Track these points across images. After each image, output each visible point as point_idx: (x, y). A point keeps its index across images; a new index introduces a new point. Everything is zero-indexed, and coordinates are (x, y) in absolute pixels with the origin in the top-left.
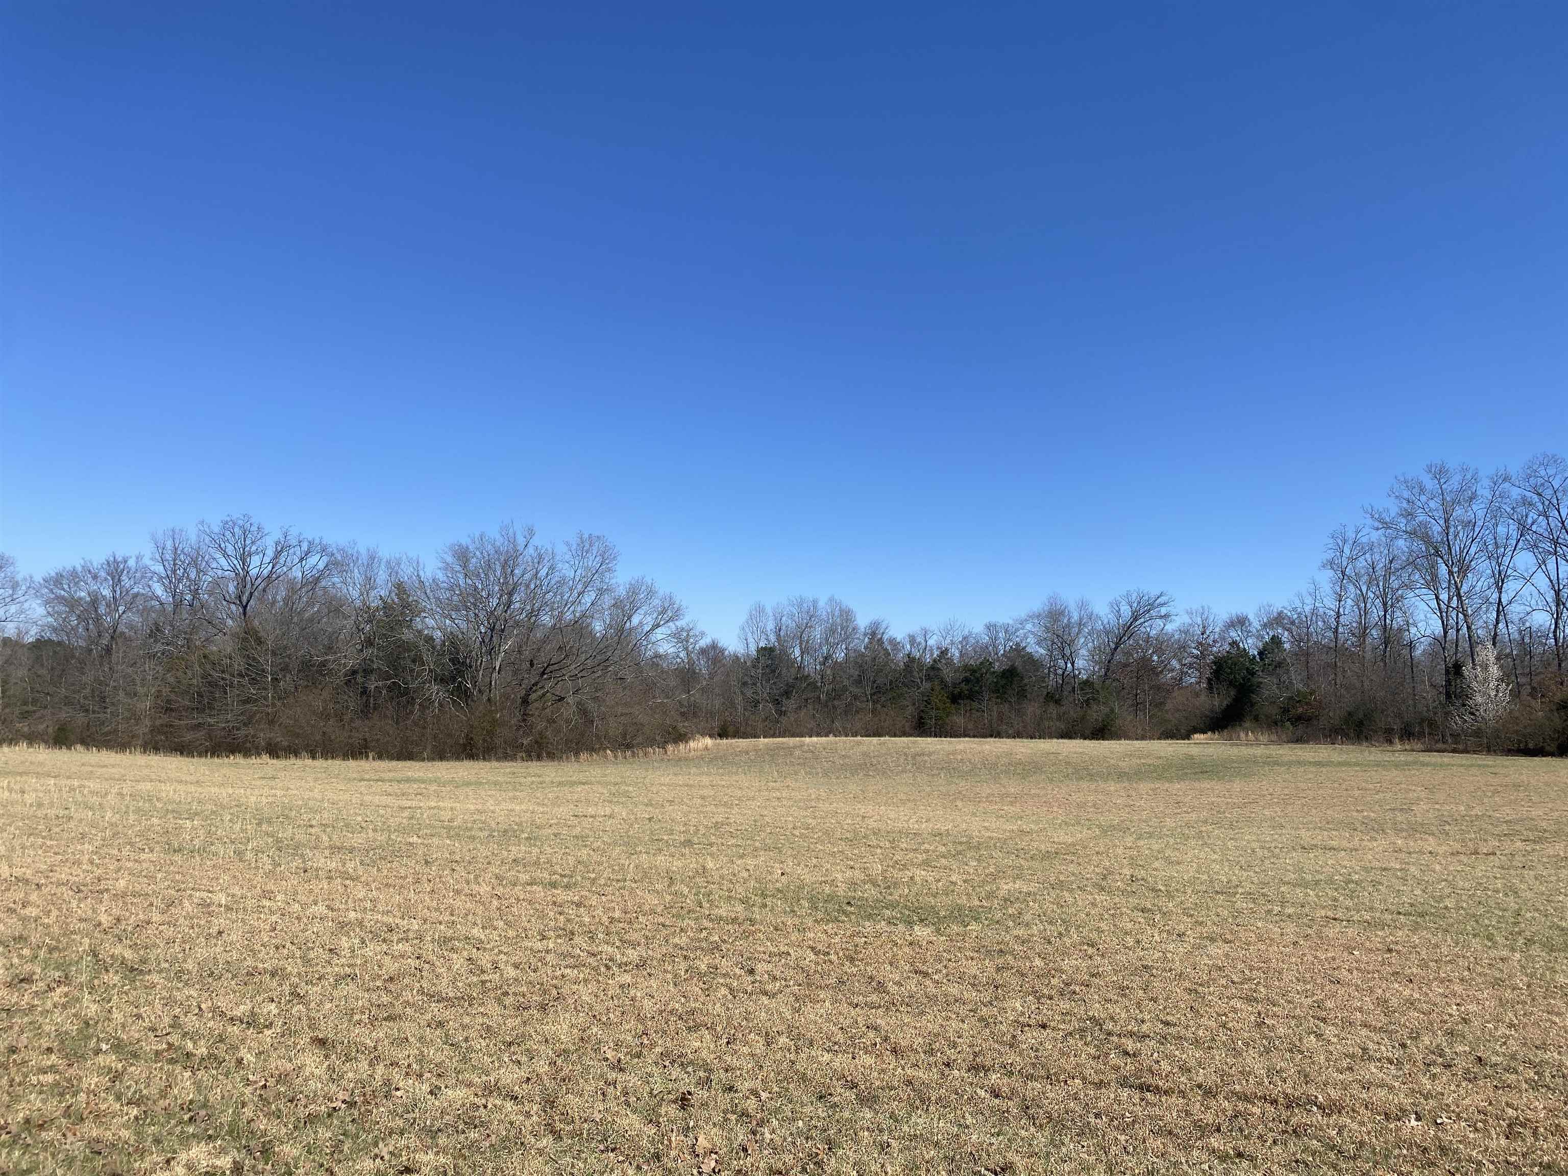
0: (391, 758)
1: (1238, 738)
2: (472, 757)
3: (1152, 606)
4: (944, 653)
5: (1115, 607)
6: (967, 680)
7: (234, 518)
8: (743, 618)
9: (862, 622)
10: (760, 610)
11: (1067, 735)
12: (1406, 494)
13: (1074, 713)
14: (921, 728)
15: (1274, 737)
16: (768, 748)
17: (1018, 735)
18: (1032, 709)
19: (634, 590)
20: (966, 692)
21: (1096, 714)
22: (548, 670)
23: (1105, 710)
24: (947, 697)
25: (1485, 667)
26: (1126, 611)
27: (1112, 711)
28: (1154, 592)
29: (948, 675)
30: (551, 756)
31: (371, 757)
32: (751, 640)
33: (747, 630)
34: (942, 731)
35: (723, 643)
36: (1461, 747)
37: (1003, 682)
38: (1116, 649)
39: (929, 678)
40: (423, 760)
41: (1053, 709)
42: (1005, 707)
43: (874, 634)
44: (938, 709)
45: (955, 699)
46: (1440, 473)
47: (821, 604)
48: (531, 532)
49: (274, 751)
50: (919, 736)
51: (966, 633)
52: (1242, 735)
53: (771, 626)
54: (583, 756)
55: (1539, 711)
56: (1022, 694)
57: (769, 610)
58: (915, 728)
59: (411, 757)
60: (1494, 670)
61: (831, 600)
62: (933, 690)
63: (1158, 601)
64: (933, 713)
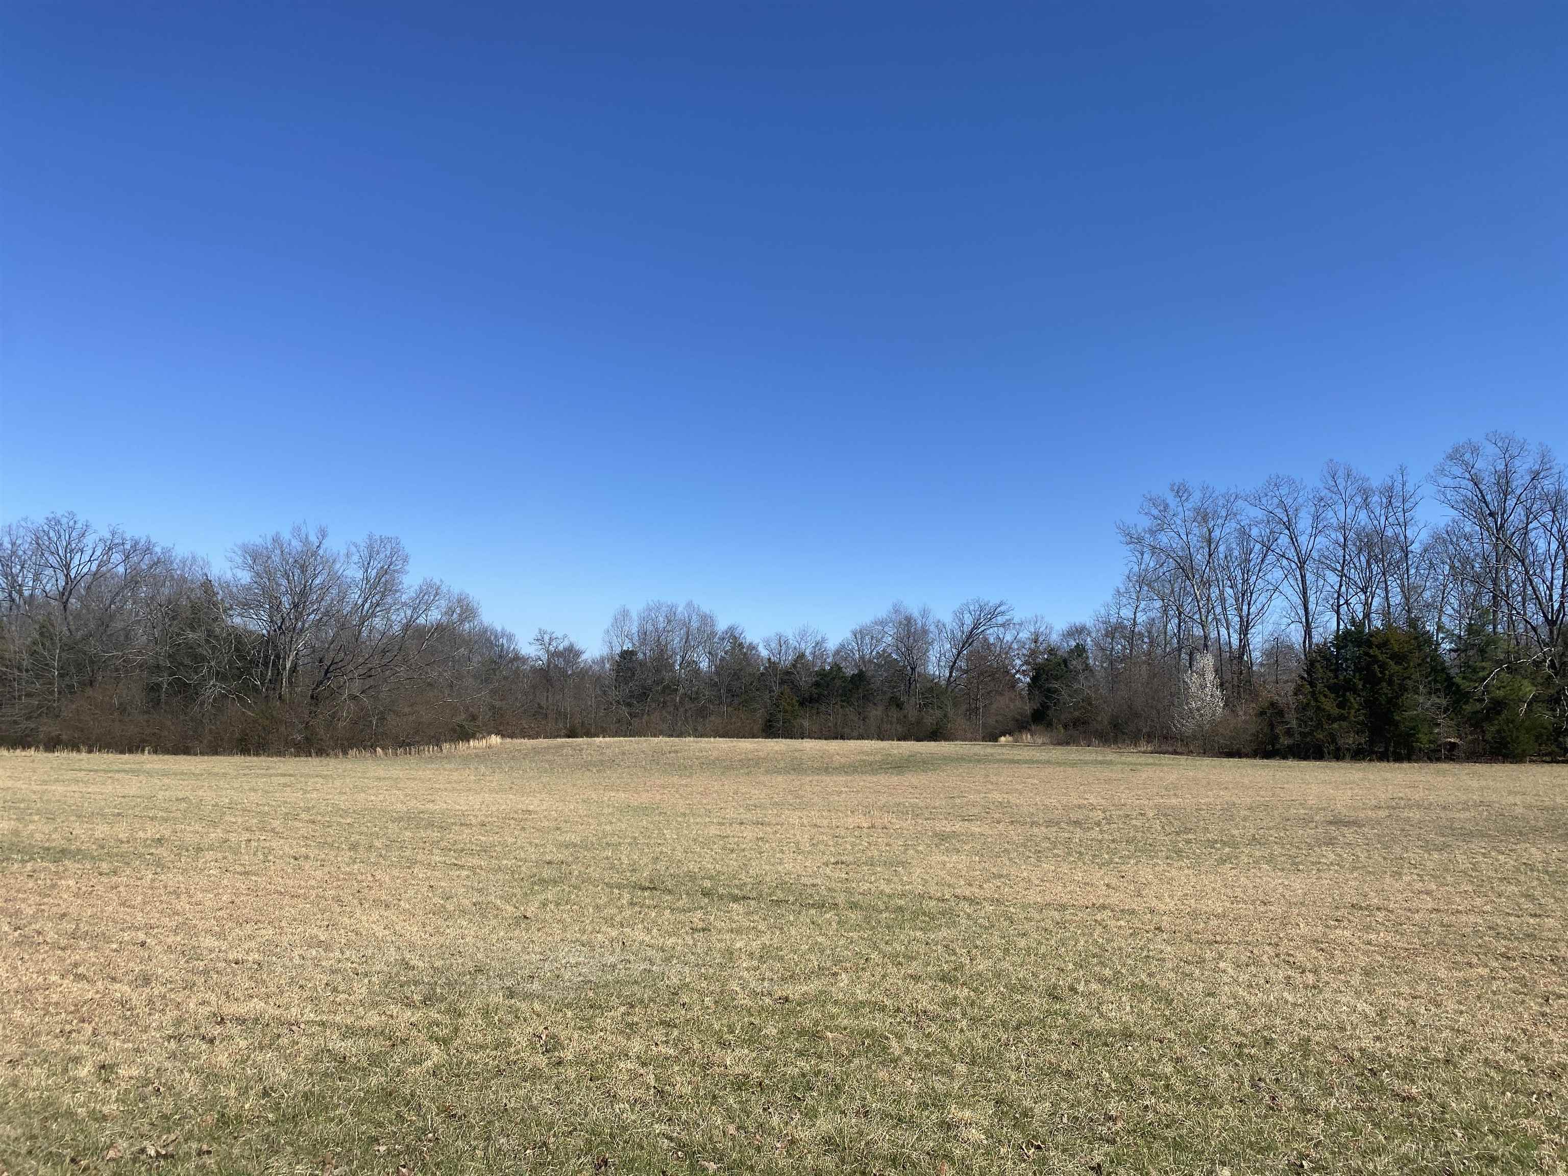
0: (167, 752)
2: (245, 751)
3: (993, 614)
4: (802, 656)
5: (959, 616)
6: (817, 684)
7: (59, 515)
8: (607, 622)
9: (722, 626)
10: (625, 614)
11: (903, 736)
12: (1155, 512)
13: (913, 717)
14: (770, 730)
17: (861, 737)
18: (875, 712)
20: (816, 696)
21: (931, 718)
22: (331, 669)
23: (939, 713)
24: (797, 701)
25: (1201, 674)
26: (969, 621)
27: (945, 716)
28: (994, 602)
29: (805, 681)
30: (321, 752)
32: (615, 643)
33: (612, 634)
34: (789, 733)
35: (579, 645)
36: (1183, 749)
37: (850, 687)
38: (958, 655)
39: (782, 682)
40: (196, 755)
41: (894, 713)
42: (849, 710)
43: (732, 636)
44: (786, 712)
45: (802, 703)
46: (1181, 491)
47: (680, 609)
48: (323, 534)
49: (52, 745)
50: (766, 737)
51: (819, 638)
53: (634, 630)
54: (352, 752)
55: (1246, 714)
56: (867, 698)
57: (634, 615)
58: (763, 730)
59: (187, 751)
60: (1210, 676)
61: (689, 604)
62: (782, 693)
63: (999, 610)
64: (780, 716)
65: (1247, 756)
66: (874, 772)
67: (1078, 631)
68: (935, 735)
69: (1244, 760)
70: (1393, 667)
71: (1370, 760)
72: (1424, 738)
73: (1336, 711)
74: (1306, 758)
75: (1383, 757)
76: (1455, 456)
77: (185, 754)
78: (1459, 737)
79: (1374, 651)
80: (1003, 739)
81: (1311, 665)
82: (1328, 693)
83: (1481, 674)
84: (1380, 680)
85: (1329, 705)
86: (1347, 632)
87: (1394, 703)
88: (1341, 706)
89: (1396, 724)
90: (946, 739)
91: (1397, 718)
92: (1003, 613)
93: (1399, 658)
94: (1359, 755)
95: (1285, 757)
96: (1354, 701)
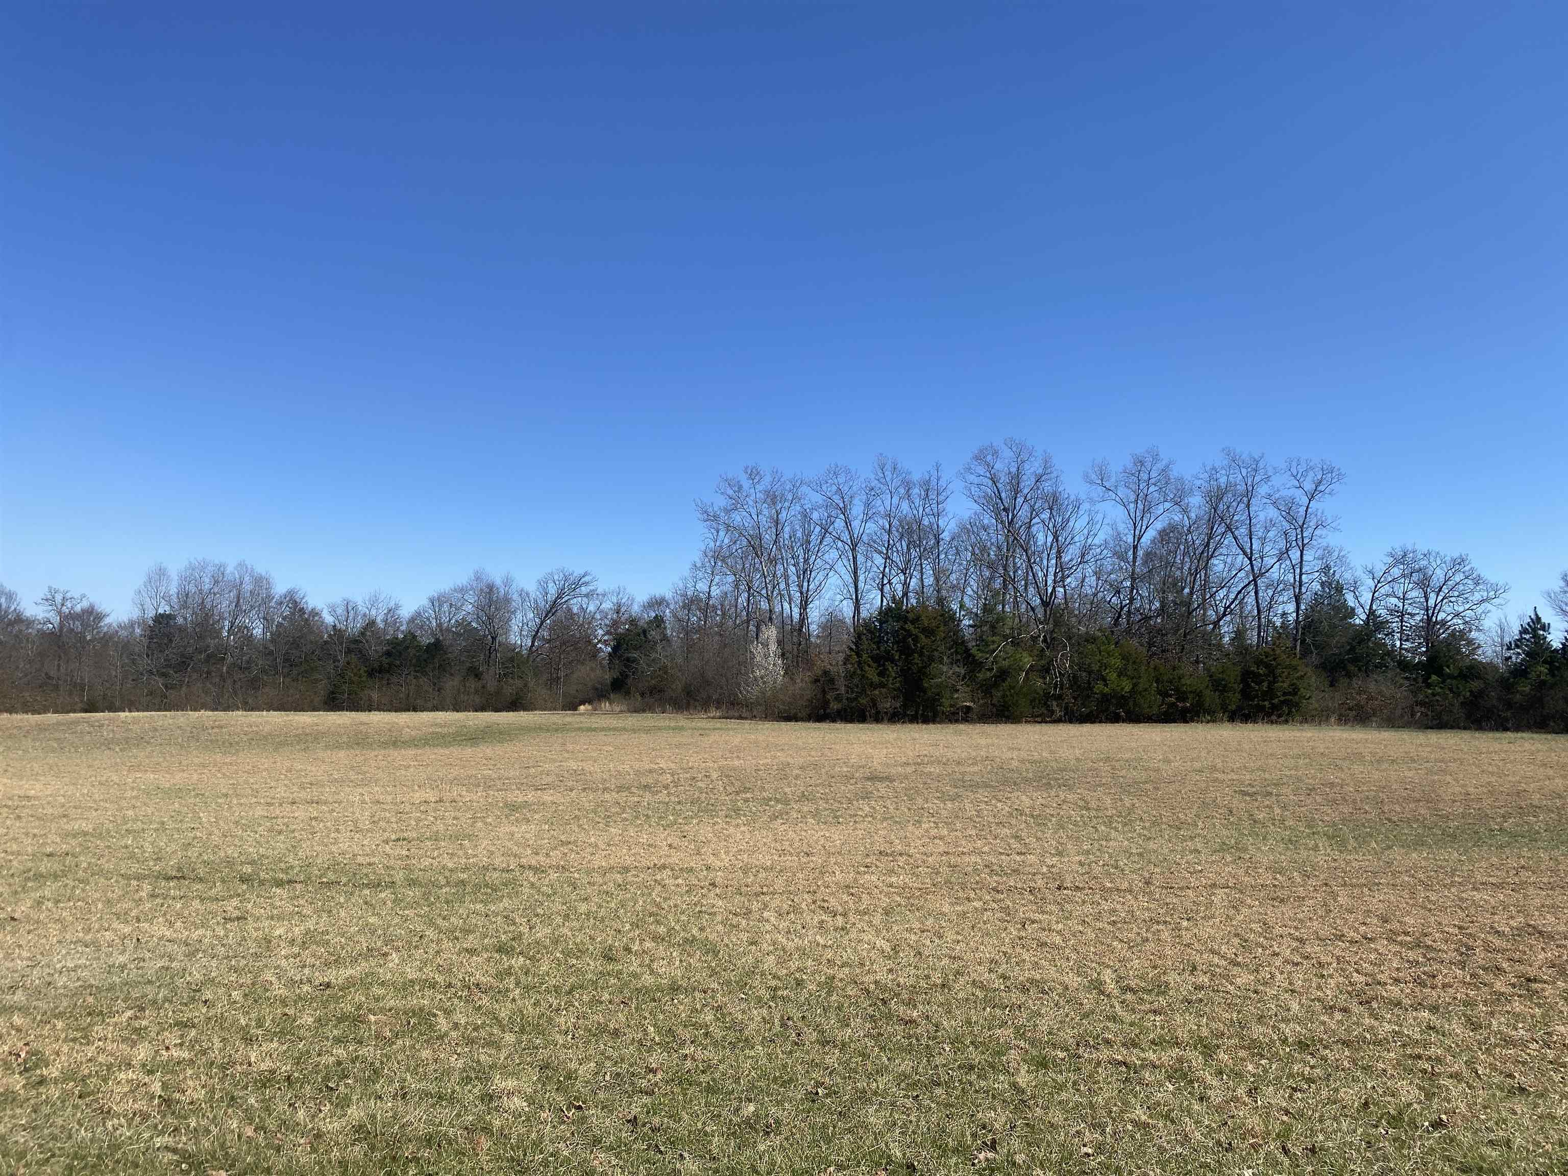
1: (601, 709)
3: (577, 584)
4: (372, 623)
5: (543, 585)
6: (388, 654)
8: (139, 581)
10: (161, 573)
11: (481, 708)
12: (730, 492)
13: (491, 686)
14: (333, 703)
15: (624, 707)
17: (435, 709)
18: (451, 684)
20: (387, 666)
21: (511, 688)
23: (519, 683)
24: (365, 672)
25: (766, 645)
26: (553, 591)
27: (526, 685)
28: (579, 572)
29: (372, 648)
32: (148, 606)
33: (145, 595)
34: (354, 705)
35: (102, 606)
37: (425, 656)
38: (542, 625)
39: (349, 651)
41: (472, 684)
42: (423, 680)
43: (294, 603)
44: (352, 682)
45: (371, 674)
46: (753, 474)
47: (229, 570)
50: (331, 710)
51: (392, 605)
53: (173, 590)
56: (443, 668)
57: (172, 575)
58: (326, 703)
60: (773, 647)
61: (241, 565)
62: (348, 663)
63: (583, 580)
64: (345, 687)
65: (802, 720)
66: (446, 745)
67: (658, 603)
68: (514, 705)
69: (800, 723)
70: (923, 639)
71: (903, 722)
72: (946, 702)
73: (876, 679)
74: (851, 721)
75: (914, 720)
76: (979, 457)
78: (973, 701)
79: (909, 626)
80: (582, 707)
81: (859, 636)
82: (871, 663)
83: (991, 647)
84: (914, 651)
85: (872, 674)
86: (889, 609)
87: (923, 672)
88: (881, 674)
89: (924, 691)
90: (525, 710)
91: (925, 685)
92: (586, 584)
93: (929, 632)
94: (895, 717)
95: (834, 721)
96: (892, 670)
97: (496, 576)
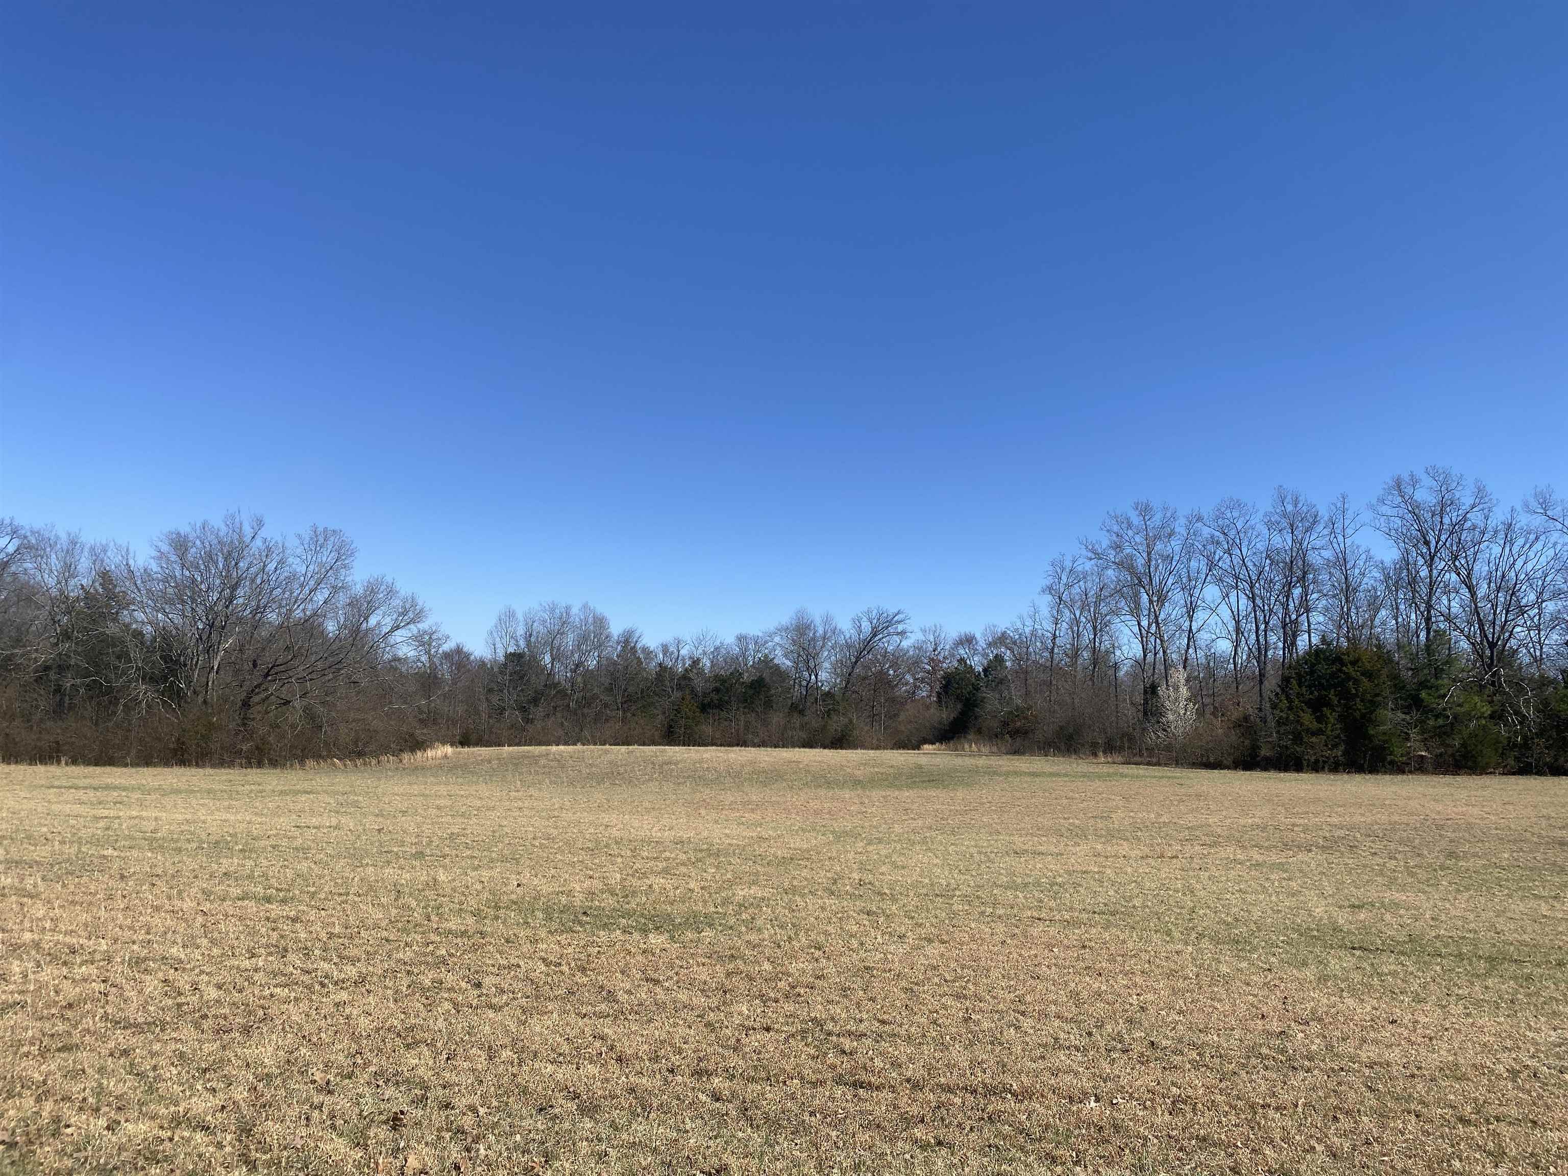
0: (88, 763)
1: (963, 749)
2: (183, 763)
3: (890, 622)
4: (696, 662)
5: (857, 623)
6: (717, 690)
8: (490, 622)
9: (616, 629)
10: (511, 615)
11: (808, 744)
12: (1116, 528)
13: (815, 723)
14: (670, 736)
15: (995, 749)
16: (512, 757)
17: (763, 744)
18: (777, 719)
19: (372, 590)
20: (716, 702)
21: (836, 724)
22: (272, 672)
23: (844, 720)
24: (697, 706)
25: (1176, 689)
26: (866, 627)
27: (851, 721)
28: (893, 610)
29: (699, 684)
30: (274, 764)
31: (63, 762)
32: (499, 645)
33: (495, 635)
34: (691, 740)
35: (469, 646)
36: (1154, 760)
37: (751, 693)
38: (856, 662)
39: (680, 687)
40: (126, 765)
41: (797, 720)
42: (752, 717)
43: (628, 642)
44: (687, 718)
45: (704, 708)
46: (1145, 510)
47: (575, 610)
48: (260, 523)
50: (669, 744)
51: (718, 643)
52: (967, 746)
53: (521, 631)
54: (310, 763)
55: (1219, 728)
56: (768, 704)
57: (520, 616)
58: (664, 737)
59: (110, 761)
60: (1184, 691)
61: (585, 606)
62: (683, 699)
63: (896, 619)
64: (682, 722)
65: (1228, 768)
69: (1226, 771)
70: (1365, 682)
71: (1348, 772)
72: (1398, 751)
73: (1315, 725)
74: (1286, 769)
75: (1360, 770)
76: (1398, 485)
77: (110, 765)
78: (1427, 750)
79: (1349, 669)
80: (926, 746)
81: (1286, 680)
82: (1305, 708)
83: (1442, 692)
84: (1356, 695)
85: (1307, 718)
86: (1318, 652)
87: (1367, 719)
88: (1319, 720)
89: (1370, 738)
90: (855, 747)
91: (1372, 732)
92: (899, 622)
93: (1369, 675)
94: (1335, 768)
95: (1265, 769)
96: (1332, 717)
97: (816, 616)
